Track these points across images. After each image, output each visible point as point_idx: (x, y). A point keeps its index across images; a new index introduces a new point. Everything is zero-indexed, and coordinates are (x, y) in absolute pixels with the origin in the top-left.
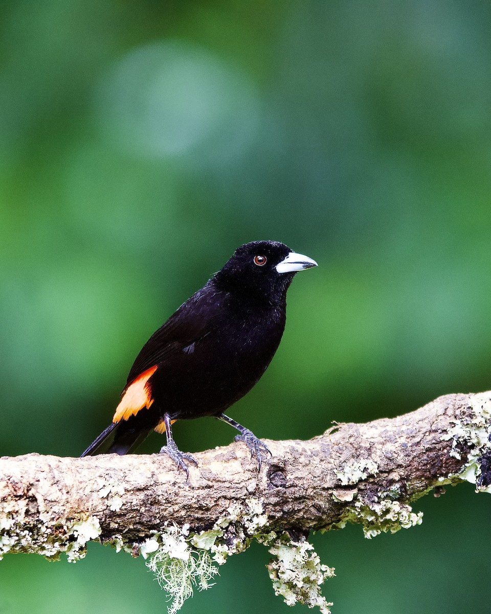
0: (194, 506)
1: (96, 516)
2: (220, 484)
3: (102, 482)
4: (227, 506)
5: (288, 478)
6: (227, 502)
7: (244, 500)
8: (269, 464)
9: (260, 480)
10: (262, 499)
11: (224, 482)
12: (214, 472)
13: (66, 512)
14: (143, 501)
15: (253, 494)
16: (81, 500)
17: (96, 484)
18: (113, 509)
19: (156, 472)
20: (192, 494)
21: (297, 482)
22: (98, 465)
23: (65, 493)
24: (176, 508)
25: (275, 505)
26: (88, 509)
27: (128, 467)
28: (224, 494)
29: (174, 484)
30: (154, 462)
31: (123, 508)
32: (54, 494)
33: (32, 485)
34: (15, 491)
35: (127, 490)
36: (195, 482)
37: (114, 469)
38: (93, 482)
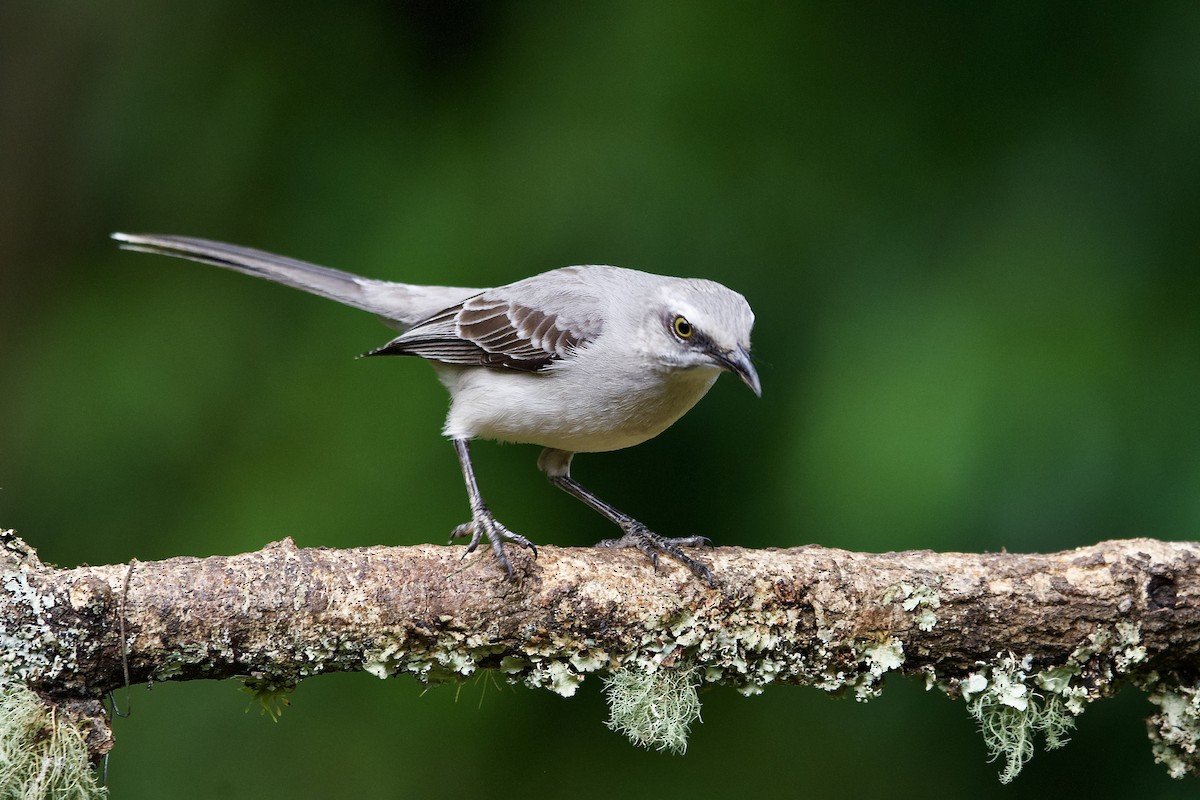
0: (1041, 629)
1: (899, 636)
2: (1079, 600)
3: (908, 589)
4: (1088, 630)
5: (1178, 595)
6: (1089, 626)
7: (1114, 623)
8: (1151, 574)
9: (1138, 596)
10: (1140, 623)
11: (1086, 596)
12: (1071, 582)
13: (855, 630)
14: (966, 618)
15: (1126, 616)
16: (877, 612)
17: (899, 592)
18: (923, 627)
19: (988, 578)
20: (1037, 612)
21: (1192, 602)
22: (905, 565)
23: (854, 602)
24: (1014, 630)
25: (1159, 632)
26: (887, 626)
27: (947, 569)
28: (1084, 613)
29: (1013, 596)
30: (984, 565)
31: (937, 627)
32: (840, 602)
33: (808, 588)
34: (784, 595)
35: (942, 602)
36: (1043, 595)
37: (927, 572)
38: (895, 588)
